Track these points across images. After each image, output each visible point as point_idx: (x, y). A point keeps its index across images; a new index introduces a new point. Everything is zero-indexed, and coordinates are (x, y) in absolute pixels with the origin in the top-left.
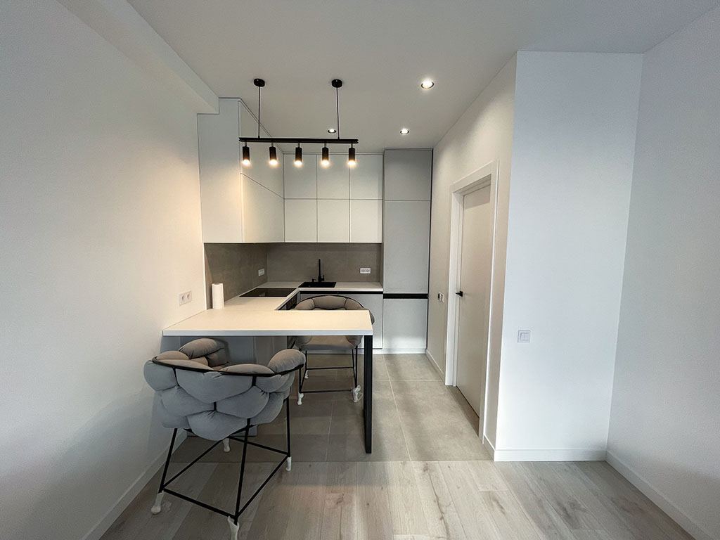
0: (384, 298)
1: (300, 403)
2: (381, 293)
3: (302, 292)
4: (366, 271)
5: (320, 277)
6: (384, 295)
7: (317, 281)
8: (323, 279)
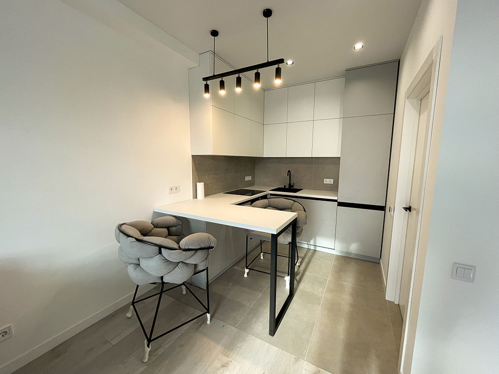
0: (338, 205)
1: (246, 275)
2: (336, 201)
4: (329, 181)
5: (290, 184)
6: (338, 202)
7: (288, 187)
8: (293, 186)
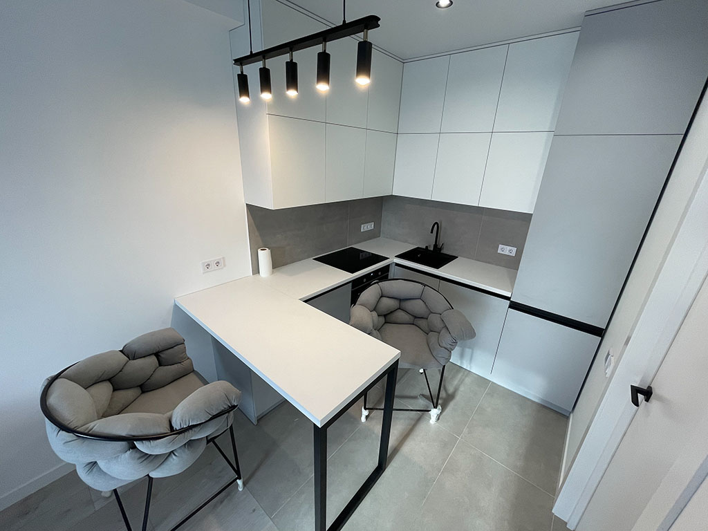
0: (510, 307)
2: (508, 298)
3: (397, 265)
4: (507, 250)
6: (512, 302)
7: (432, 250)
8: (440, 249)
